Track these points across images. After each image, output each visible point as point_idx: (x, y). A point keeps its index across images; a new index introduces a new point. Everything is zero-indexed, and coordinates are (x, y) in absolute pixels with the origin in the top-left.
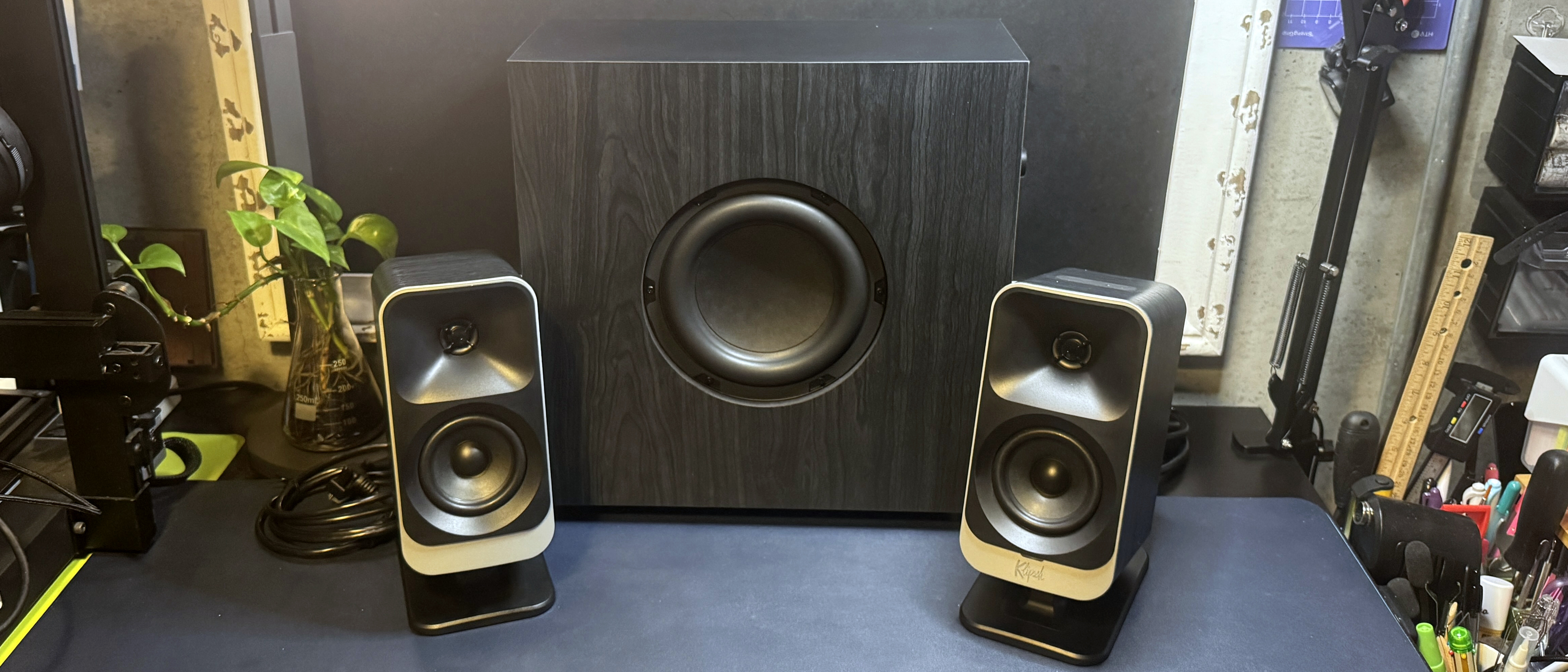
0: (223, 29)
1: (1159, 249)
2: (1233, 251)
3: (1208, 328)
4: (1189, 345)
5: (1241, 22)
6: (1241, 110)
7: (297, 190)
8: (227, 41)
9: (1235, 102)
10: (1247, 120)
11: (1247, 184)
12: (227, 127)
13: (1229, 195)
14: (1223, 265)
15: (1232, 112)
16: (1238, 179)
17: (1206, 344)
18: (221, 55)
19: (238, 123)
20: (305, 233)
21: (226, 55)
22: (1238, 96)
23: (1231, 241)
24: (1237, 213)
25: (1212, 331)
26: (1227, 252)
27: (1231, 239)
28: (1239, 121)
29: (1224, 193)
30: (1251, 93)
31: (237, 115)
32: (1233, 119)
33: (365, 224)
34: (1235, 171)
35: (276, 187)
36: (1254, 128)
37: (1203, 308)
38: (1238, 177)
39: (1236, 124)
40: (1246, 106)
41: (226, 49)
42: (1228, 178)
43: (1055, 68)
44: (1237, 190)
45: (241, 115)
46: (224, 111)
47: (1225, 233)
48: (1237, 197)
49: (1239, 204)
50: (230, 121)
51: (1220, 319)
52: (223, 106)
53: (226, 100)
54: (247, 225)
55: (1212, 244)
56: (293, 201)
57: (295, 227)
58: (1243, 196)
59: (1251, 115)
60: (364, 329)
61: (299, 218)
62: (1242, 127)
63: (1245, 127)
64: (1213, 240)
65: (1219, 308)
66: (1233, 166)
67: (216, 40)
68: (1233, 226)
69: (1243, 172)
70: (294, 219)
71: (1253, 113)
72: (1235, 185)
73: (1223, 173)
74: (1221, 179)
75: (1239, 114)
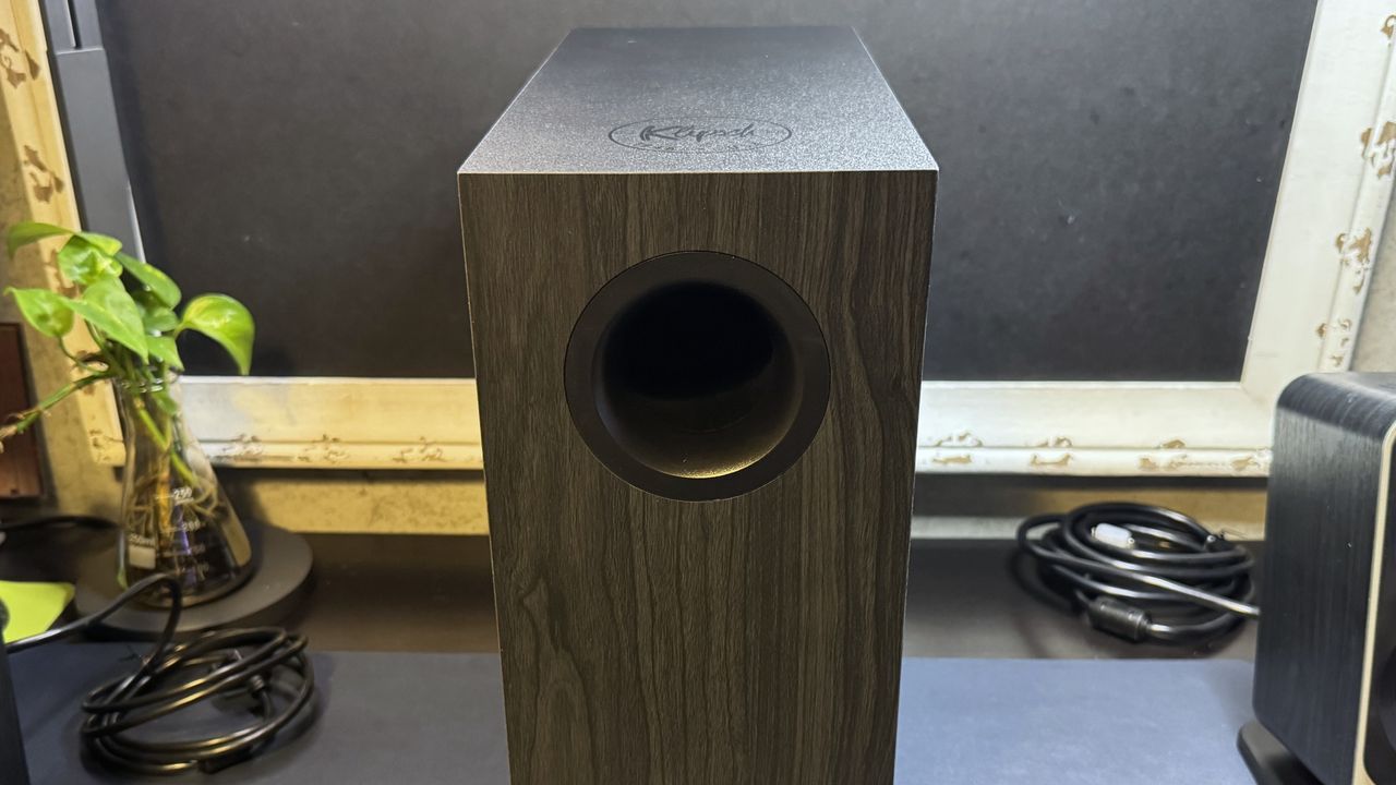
0: (16, 49)
1: (1249, 338)
2: (1347, 340)
5: (1381, 24)
6: (1374, 149)
7: (110, 261)
8: (20, 66)
9: (1366, 138)
10: (1381, 162)
11: (1373, 250)
12: (30, 184)
13: (1347, 264)
14: (1334, 358)
15: (1361, 152)
16: (1363, 244)
18: (15, 85)
19: (44, 179)
20: (115, 318)
21: (22, 85)
22: (1370, 130)
23: (1345, 326)
24: (1358, 289)
26: (1341, 340)
27: (1347, 324)
28: (1369, 163)
29: (1341, 263)
30: (1389, 124)
31: (42, 168)
32: (1361, 160)
33: (208, 308)
34: (1358, 233)
35: (82, 257)
36: (1389, 172)
38: (1364, 239)
39: (1364, 168)
40: (1380, 143)
41: (21, 77)
42: (1349, 241)
43: (1129, 92)
44: (1359, 258)
45: (47, 167)
46: (26, 162)
47: (1341, 314)
48: (1359, 266)
49: (1360, 277)
50: (33, 176)
52: (23, 158)
53: (26, 147)
54: (40, 308)
55: (1321, 331)
56: (104, 275)
57: (102, 309)
58: (1366, 266)
59: (1385, 155)
60: (224, 449)
61: (108, 298)
62: (1372, 171)
63: (1376, 171)
64: (1323, 325)
66: (1356, 225)
67: (7, 64)
68: (1349, 305)
69: (1369, 233)
70: (101, 300)
71: (1389, 153)
72: (1356, 252)
73: (1342, 235)
74: (1339, 244)
75: (1369, 154)
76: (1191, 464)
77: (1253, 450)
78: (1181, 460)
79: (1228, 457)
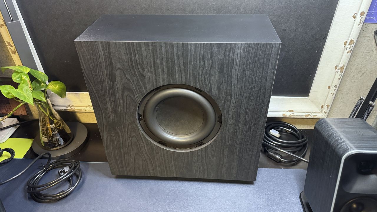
1: (311, 87)
2: (336, 90)
3: (323, 111)
4: (317, 116)
5: (353, 15)
6: (347, 46)
9: (345, 43)
10: (348, 49)
11: (344, 70)
13: (337, 73)
14: (332, 94)
15: (344, 46)
16: (341, 69)
17: (322, 115)
22: (347, 41)
23: (336, 87)
24: (339, 79)
25: (325, 112)
26: (334, 90)
27: (336, 86)
28: (346, 50)
29: (336, 72)
30: (352, 40)
32: (343, 49)
34: (341, 66)
36: (350, 52)
37: (323, 105)
38: (342, 67)
39: (344, 51)
40: (349, 45)
42: (338, 68)
44: (340, 72)
47: (334, 84)
48: (340, 74)
49: (340, 76)
50: (10, 48)
51: (328, 109)
52: (7, 44)
55: (329, 87)
58: (342, 73)
59: (350, 48)
60: (66, 108)
62: (346, 51)
63: (347, 51)
64: (330, 86)
65: (328, 106)
66: (340, 64)
68: (337, 82)
69: (344, 66)
71: (351, 47)
72: (340, 70)
73: (337, 66)
74: (336, 68)
75: (346, 47)
76: (295, 115)
77: (311, 113)
78: (292, 114)
79: (304, 114)
